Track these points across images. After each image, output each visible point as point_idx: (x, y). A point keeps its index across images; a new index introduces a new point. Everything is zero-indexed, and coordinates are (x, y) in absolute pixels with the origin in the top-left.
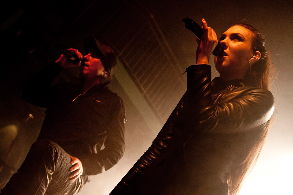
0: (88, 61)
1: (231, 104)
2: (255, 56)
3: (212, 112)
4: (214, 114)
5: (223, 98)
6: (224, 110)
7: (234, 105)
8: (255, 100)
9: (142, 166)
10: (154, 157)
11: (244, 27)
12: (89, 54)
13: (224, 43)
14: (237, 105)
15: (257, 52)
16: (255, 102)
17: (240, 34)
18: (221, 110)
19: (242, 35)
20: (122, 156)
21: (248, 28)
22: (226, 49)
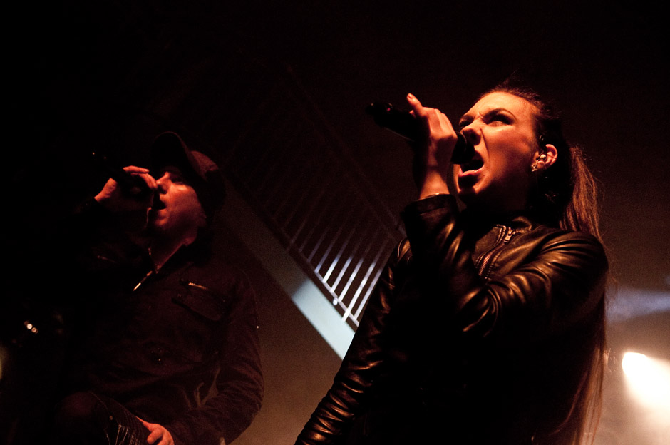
0: (165, 192)
1: (522, 278)
2: (543, 156)
3: (486, 301)
4: (490, 305)
5: (496, 265)
6: (512, 293)
7: (528, 279)
8: (571, 262)
9: (318, 436)
10: (342, 412)
11: (512, 93)
12: (167, 175)
13: (471, 131)
14: (536, 277)
15: (547, 146)
16: (571, 265)
17: (504, 110)
18: (504, 294)
19: (509, 112)
20: (260, 407)
21: (521, 96)
22: (478, 143)
